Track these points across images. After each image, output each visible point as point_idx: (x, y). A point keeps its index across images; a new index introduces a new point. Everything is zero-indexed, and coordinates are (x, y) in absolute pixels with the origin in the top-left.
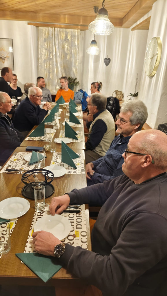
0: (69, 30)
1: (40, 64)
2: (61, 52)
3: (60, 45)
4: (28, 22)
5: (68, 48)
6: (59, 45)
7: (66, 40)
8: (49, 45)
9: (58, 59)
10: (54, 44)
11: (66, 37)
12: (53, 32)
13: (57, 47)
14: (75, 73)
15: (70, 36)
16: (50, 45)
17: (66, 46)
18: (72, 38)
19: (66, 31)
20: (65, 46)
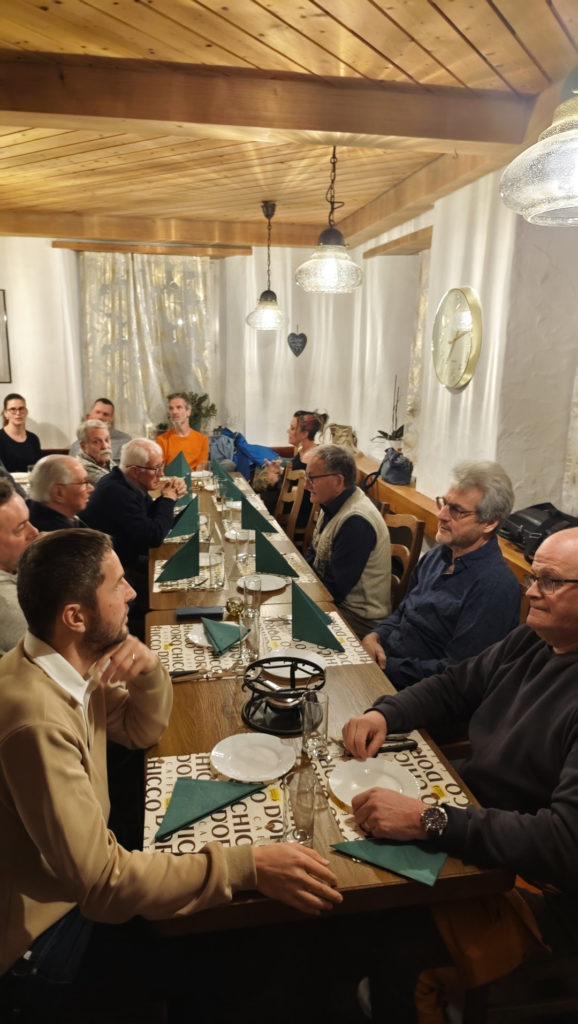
0: (176, 259)
1: (91, 360)
2: (155, 322)
3: (151, 301)
4: (55, 239)
5: (175, 308)
6: (146, 301)
7: (169, 286)
8: (117, 302)
9: (148, 342)
10: (132, 300)
11: (170, 277)
12: (127, 266)
13: (142, 308)
14: (201, 380)
15: (179, 276)
16: (120, 304)
17: (170, 304)
18: (188, 281)
19: (167, 263)
20: (167, 305)
